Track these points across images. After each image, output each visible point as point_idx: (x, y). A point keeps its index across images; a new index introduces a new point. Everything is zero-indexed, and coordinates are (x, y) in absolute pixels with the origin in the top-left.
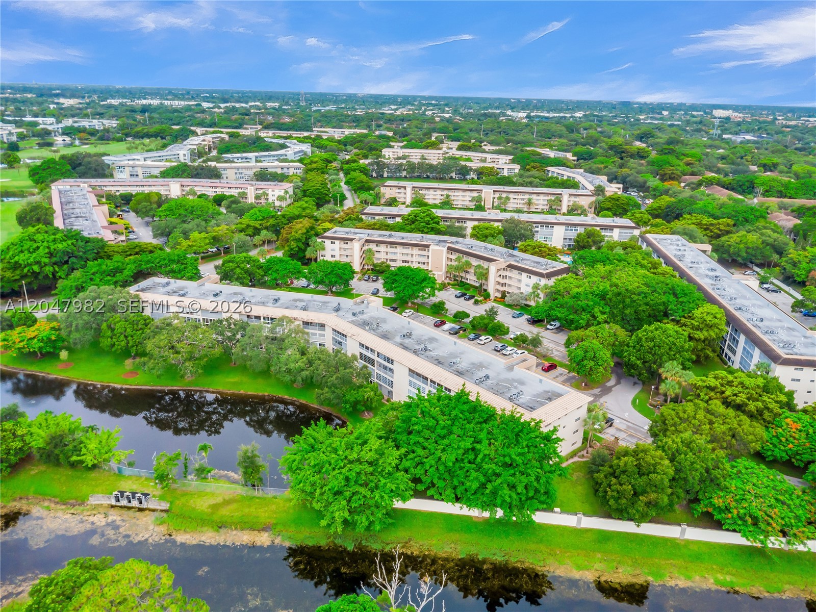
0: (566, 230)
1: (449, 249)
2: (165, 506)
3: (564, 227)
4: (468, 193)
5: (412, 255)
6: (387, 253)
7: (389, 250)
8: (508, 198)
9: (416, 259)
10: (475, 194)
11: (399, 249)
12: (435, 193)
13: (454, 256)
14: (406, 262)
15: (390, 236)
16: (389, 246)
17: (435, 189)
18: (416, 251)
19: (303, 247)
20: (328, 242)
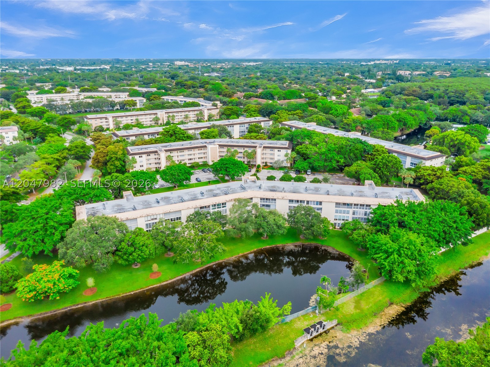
0: (240, 127)
1: (220, 146)
2: (335, 322)
3: (238, 126)
4: (148, 116)
5: (194, 154)
6: (178, 156)
7: (180, 154)
8: (173, 116)
9: (197, 156)
10: (153, 116)
11: (186, 152)
12: (127, 119)
13: (225, 149)
14: (190, 159)
15: (171, 146)
16: (179, 151)
17: (127, 116)
18: (196, 151)
19: (123, 164)
20: (137, 157)
